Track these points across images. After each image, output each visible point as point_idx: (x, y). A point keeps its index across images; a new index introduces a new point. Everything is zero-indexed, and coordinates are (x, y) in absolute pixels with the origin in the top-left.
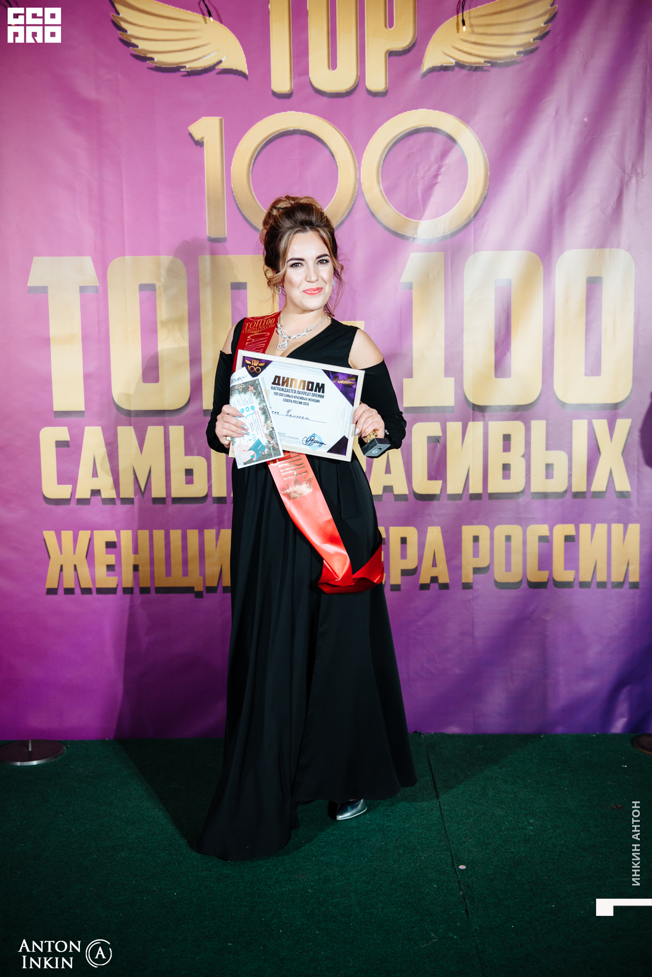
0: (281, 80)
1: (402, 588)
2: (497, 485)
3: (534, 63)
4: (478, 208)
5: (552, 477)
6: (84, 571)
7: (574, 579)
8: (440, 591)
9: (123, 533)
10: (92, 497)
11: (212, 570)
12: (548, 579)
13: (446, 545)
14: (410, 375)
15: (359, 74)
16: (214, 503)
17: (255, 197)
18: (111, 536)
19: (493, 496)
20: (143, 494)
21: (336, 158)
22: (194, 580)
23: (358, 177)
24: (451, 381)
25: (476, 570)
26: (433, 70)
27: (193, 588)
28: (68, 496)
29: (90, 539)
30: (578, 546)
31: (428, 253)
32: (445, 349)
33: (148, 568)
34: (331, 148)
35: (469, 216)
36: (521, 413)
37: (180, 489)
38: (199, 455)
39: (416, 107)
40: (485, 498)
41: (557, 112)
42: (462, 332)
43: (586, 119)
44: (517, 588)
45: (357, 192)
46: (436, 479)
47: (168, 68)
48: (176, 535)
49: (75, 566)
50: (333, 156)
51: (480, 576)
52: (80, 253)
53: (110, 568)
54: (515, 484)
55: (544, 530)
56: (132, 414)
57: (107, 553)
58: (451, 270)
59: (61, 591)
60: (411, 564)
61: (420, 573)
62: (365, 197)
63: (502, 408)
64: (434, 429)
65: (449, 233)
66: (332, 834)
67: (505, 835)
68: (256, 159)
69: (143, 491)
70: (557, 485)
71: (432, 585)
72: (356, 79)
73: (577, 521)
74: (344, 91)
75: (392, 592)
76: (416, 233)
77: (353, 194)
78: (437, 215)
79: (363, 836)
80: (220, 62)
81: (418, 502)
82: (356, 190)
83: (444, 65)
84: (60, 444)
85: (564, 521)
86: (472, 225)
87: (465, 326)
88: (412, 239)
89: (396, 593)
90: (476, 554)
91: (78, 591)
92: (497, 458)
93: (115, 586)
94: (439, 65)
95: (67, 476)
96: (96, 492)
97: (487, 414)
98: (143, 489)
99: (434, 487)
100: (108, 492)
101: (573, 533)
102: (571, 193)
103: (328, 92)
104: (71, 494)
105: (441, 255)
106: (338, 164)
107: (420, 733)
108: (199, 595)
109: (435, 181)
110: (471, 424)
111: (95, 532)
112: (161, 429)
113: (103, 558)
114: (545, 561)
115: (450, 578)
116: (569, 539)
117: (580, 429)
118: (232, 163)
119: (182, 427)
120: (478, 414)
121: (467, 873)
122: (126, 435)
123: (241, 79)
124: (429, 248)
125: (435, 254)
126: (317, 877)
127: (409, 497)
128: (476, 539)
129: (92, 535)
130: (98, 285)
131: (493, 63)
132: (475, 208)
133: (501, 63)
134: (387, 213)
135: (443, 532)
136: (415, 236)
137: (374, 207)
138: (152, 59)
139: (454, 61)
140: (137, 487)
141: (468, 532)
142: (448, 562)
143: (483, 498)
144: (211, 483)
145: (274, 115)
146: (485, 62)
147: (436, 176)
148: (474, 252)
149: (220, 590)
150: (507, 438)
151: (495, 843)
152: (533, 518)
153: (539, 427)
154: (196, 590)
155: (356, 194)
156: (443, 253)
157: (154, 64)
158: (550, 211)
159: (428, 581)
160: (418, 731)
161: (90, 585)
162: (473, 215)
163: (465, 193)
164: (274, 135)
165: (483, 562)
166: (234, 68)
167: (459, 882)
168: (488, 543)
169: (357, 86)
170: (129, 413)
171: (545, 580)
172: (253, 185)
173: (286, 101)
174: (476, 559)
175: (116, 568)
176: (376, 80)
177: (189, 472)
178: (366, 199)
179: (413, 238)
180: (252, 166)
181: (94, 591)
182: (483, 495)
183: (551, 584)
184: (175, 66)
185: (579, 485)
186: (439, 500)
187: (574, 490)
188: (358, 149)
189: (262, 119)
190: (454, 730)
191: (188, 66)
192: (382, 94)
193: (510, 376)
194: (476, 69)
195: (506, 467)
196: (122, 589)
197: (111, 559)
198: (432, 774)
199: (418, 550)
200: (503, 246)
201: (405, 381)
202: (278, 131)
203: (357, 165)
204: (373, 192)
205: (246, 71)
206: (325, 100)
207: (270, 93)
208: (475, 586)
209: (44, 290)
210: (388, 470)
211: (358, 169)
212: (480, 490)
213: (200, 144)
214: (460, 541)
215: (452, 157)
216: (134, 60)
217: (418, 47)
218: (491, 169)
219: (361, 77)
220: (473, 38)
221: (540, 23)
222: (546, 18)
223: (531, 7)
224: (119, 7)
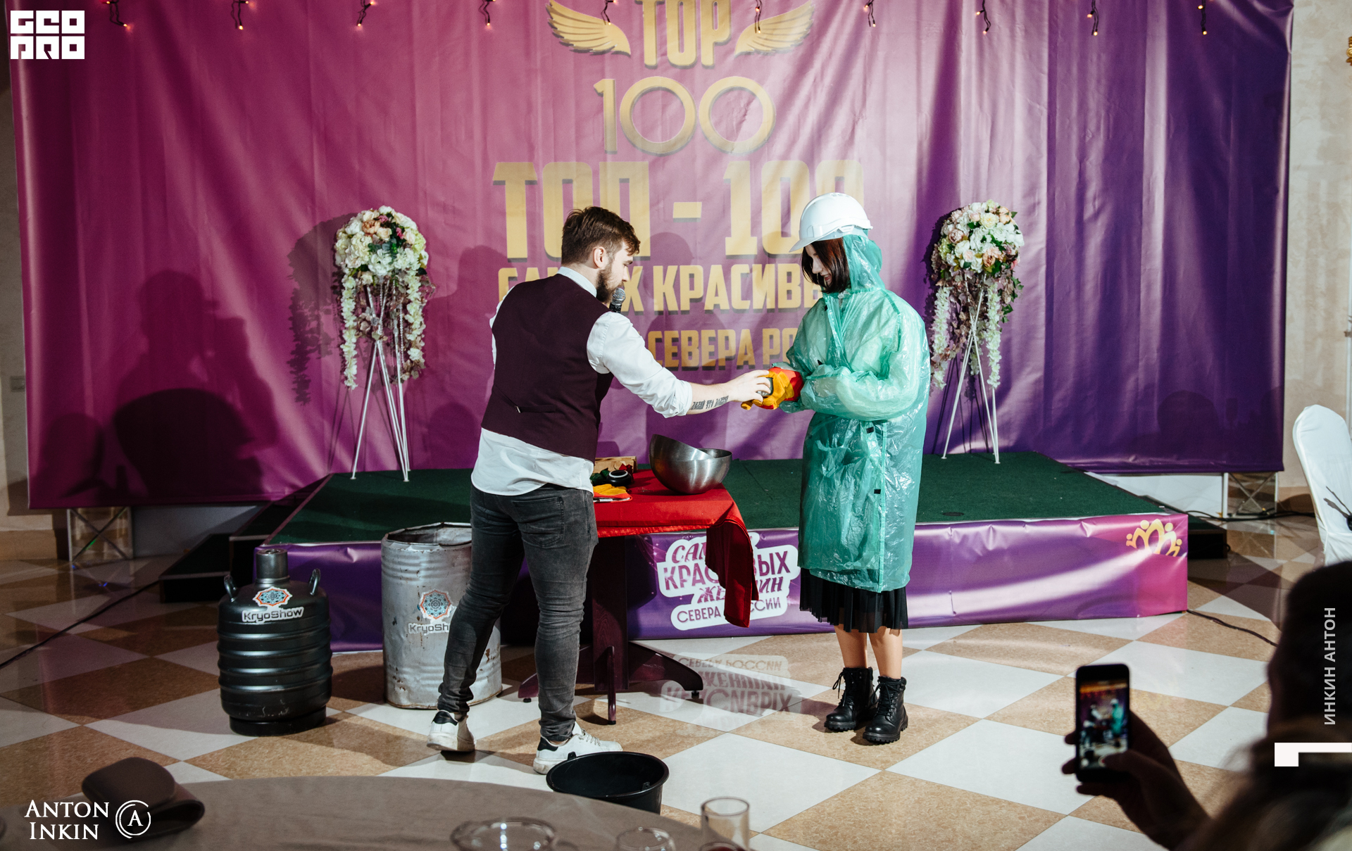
1: (725, 368)
2: (784, 304)
3: (800, 51)
4: (769, 136)
13: (753, 341)
14: (729, 235)
15: (697, 56)
19: (782, 310)
21: (683, 104)
23: (697, 115)
24: (755, 239)
25: (772, 357)
26: (741, 54)
31: (741, 161)
32: (751, 219)
34: (680, 98)
35: (764, 140)
39: (732, 76)
40: (776, 311)
41: (815, 78)
42: (761, 210)
43: (832, 84)
45: (697, 125)
46: (746, 300)
47: (582, 50)
54: (794, 303)
58: (754, 171)
61: (737, 358)
62: (701, 127)
64: (745, 268)
65: (752, 150)
68: (634, 104)
71: (743, 365)
72: (696, 58)
74: (688, 65)
75: (720, 371)
76: (733, 150)
78: (745, 139)
80: (614, 47)
81: (736, 314)
82: (696, 123)
83: (748, 51)
84: (511, 279)
86: (766, 144)
87: (762, 205)
88: (731, 153)
89: (723, 372)
90: (771, 347)
94: (745, 51)
97: (777, 259)
99: (745, 305)
102: (824, 127)
105: (748, 162)
106: (685, 108)
109: (743, 120)
115: (756, 362)
118: (620, 107)
120: (771, 259)
123: (627, 56)
124: (741, 158)
125: (745, 161)
127: (730, 311)
128: (771, 337)
131: (777, 51)
132: (767, 136)
133: (781, 51)
134: (716, 137)
135: (751, 332)
137: (707, 133)
138: (573, 45)
139: (753, 50)
141: (767, 333)
145: (646, 78)
146: (769, 50)
147: (745, 115)
148: (768, 161)
150: (789, 274)
155: (695, 125)
156: (750, 161)
157: (574, 48)
158: (812, 138)
159: (741, 364)
162: (766, 140)
163: (761, 126)
164: (646, 90)
165: (776, 351)
166: (622, 50)
168: (778, 339)
169: (696, 62)
172: (633, 120)
173: (654, 70)
174: (771, 350)
178: (702, 129)
180: (632, 109)
184: (587, 49)
186: (748, 313)
188: (697, 99)
189: (638, 81)
191: (594, 49)
192: (711, 67)
193: (790, 236)
194: (765, 54)
195: (789, 292)
199: (736, 344)
200: (785, 157)
201: (727, 238)
202: (648, 88)
203: (696, 108)
204: (706, 124)
205: (630, 53)
206: (677, 70)
207: (644, 66)
209: (503, 183)
210: (717, 294)
211: (696, 112)
212: (773, 307)
213: (601, 95)
214: (762, 338)
215: (754, 105)
216: (562, 46)
217: (731, 42)
218: (777, 112)
219: (699, 57)
220: (766, 36)
221: (804, 29)
222: (807, 26)
223: (798, 20)
224: (553, 15)
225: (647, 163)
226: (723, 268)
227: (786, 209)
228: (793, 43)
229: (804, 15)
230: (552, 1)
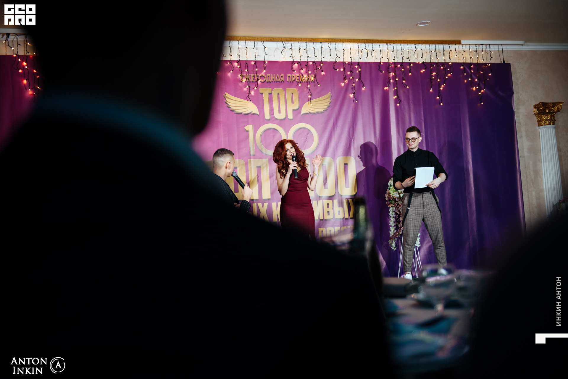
0: (267, 116)
2: (326, 217)
3: (327, 113)
4: (317, 147)
5: (340, 214)
17: (262, 144)
19: (326, 220)
34: (280, 132)
35: (315, 149)
36: (331, 198)
39: (300, 123)
41: (333, 124)
47: (239, 113)
50: (281, 134)
54: (331, 217)
55: (339, 228)
63: (326, 197)
65: (310, 153)
68: (262, 135)
70: (341, 216)
72: (285, 116)
74: (283, 119)
80: (252, 112)
85: (344, 226)
92: (326, 210)
94: (305, 113)
97: (322, 199)
103: (279, 119)
106: (282, 136)
110: (319, 201)
118: (256, 136)
123: (257, 116)
128: (322, 231)
131: (318, 113)
133: (320, 113)
139: (308, 112)
141: (320, 229)
145: (266, 124)
146: (316, 112)
147: (307, 139)
150: (328, 204)
152: (336, 225)
153: (336, 202)
156: (309, 158)
157: (235, 112)
163: (313, 143)
166: (256, 113)
169: (286, 118)
172: (261, 142)
173: (269, 121)
176: (290, 116)
180: (261, 137)
184: (241, 113)
187: (345, 217)
188: (287, 133)
189: (262, 126)
191: (244, 113)
192: (292, 120)
193: (328, 188)
194: (314, 114)
195: (328, 212)
200: (324, 155)
202: (267, 128)
203: (287, 136)
205: (259, 114)
206: (278, 121)
207: (265, 119)
212: (322, 219)
213: (248, 131)
215: (310, 135)
216: (231, 111)
217: (300, 109)
218: (319, 138)
219: (287, 116)
220: (313, 107)
221: (328, 104)
222: (329, 102)
223: (325, 100)
224: (226, 99)
225: (267, 159)
227: (325, 177)
228: (324, 110)
229: (328, 98)
230: (226, 93)
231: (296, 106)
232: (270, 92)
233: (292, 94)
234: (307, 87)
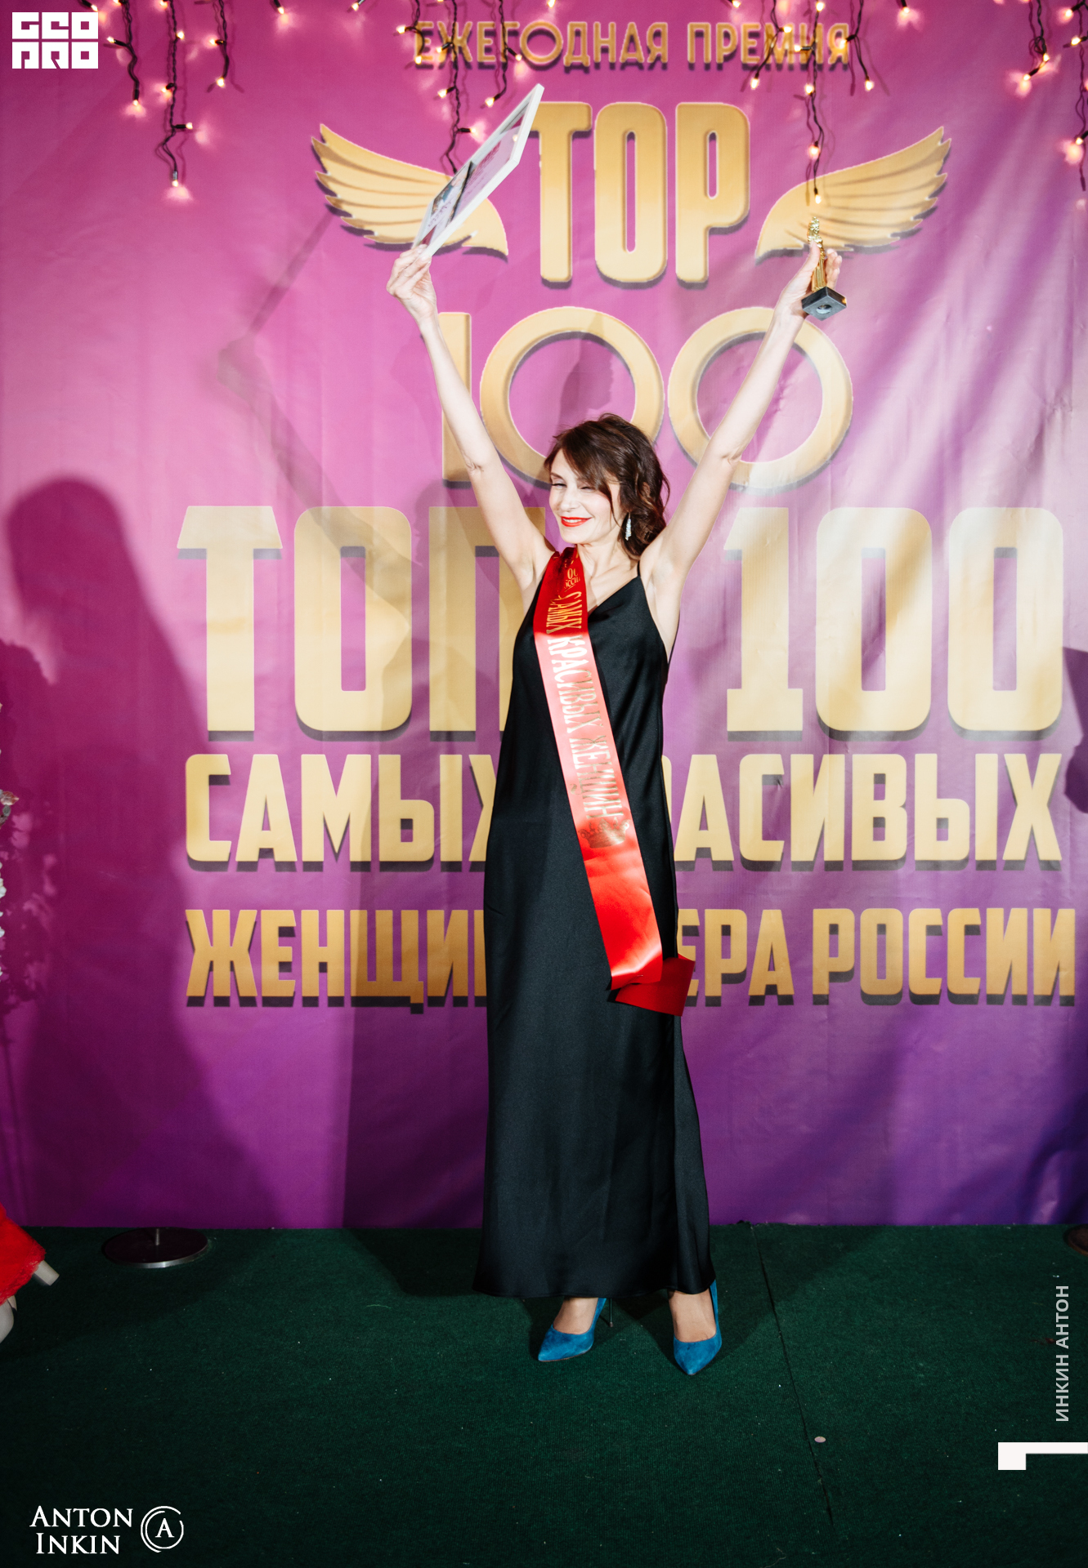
0: (555, 264)
1: (723, 1002)
2: (865, 850)
3: (915, 249)
4: (837, 447)
5: (946, 838)
6: (245, 971)
7: (980, 990)
8: (780, 1007)
9: (305, 913)
10: (261, 860)
11: (437, 971)
12: (941, 991)
13: (790, 938)
14: (738, 684)
15: (667, 258)
16: (443, 870)
17: (514, 425)
18: (286, 918)
19: (860, 866)
20: (337, 855)
21: (632, 372)
22: (410, 986)
23: (664, 399)
24: (798, 693)
25: (835, 977)
26: (773, 255)
27: (408, 998)
28: (225, 859)
29: (256, 923)
30: (984, 941)
31: (765, 508)
32: (790, 647)
33: (341, 967)
34: (625, 358)
35: (825, 458)
36: (900, 742)
37: (392, 849)
38: (421, 798)
39: (748, 305)
40: (847, 868)
41: (948, 317)
42: (814, 624)
43: (989, 328)
44: (894, 1004)
45: (663, 421)
46: (774, 838)
47: (395, 245)
48: (384, 917)
49: (232, 963)
50: (628, 370)
51: (839, 985)
52: (256, 502)
53: (284, 967)
54: (892, 847)
55: (933, 916)
56: (324, 737)
57: (281, 944)
58: (799, 534)
59: (209, 1002)
60: (736, 965)
61: (750, 979)
62: (674, 428)
63: (873, 735)
64: (771, 764)
65: (796, 481)
66: (619, 1385)
67: (882, 1387)
68: (516, 372)
69: (337, 853)
70: (954, 849)
71: (767, 996)
72: (663, 265)
73: (982, 902)
74: (646, 281)
75: (708, 1008)
76: (748, 481)
77: (657, 424)
78: (778, 454)
79: (667, 1389)
80: (469, 238)
81: (748, 871)
82: (662, 418)
83: (789, 248)
84: (215, 780)
85: (965, 903)
86: (829, 467)
87: (818, 615)
88: (741, 489)
89: (714, 1010)
90: (834, 951)
91: (234, 1001)
92: (865, 808)
93: (291, 994)
94: (782, 248)
95: (225, 828)
96: (266, 853)
97: (850, 744)
98: (337, 850)
99: (771, 851)
100: (285, 852)
101: (977, 921)
102: (970, 428)
103: (622, 281)
104: (230, 854)
105: (784, 511)
106: (635, 381)
107: (748, 1223)
108: (417, 1009)
109: (775, 408)
110: (826, 758)
111: (263, 912)
112: (366, 759)
113: (274, 951)
114: (937, 963)
115: (795, 988)
116: (972, 931)
117: (986, 768)
118: (482, 378)
119: (398, 757)
120: (836, 742)
121: (828, 1449)
122: (314, 766)
123: (498, 260)
124: (766, 501)
125: (775, 510)
126: (598, 1455)
127: (734, 865)
128: (834, 929)
129: (258, 917)
130: (281, 547)
131: (858, 247)
132: (833, 447)
133: (868, 248)
135: (784, 918)
136: (746, 484)
137: (687, 443)
138: (370, 233)
139: (802, 243)
140: (329, 844)
141: (822, 918)
142: (792, 963)
143: (845, 868)
144: (439, 841)
145: (544, 311)
146: (846, 246)
148: (832, 508)
149: (449, 1001)
150: (880, 779)
151: (867, 1401)
152: (918, 898)
153: (927, 763)
154: (413, 1001)
155: (660, 424)
156: (787, 509)
157: (374, 240)
158: (940, 453)
159: (762, 992)
160: (746, 1221)
161: (253, 993)
162: (830, 456)
163: (817, 424)
164: (543, 339)
165: (844, 964)
166: (489, 246)
167: (816, 1464)
168: (851, 935)
169: (664, 274)
170: (318, 735)
171: (937, 992)
172: (511, 408)
173: (562, 292)
174: (833, 959)
175: (294, 967)
176: (692, 265)
177: (407, 824)
178: (676, 431)
179: (744, 487)
180: (510, 381)
181: (259, 1002)
182: (844, 864)
183: (944, 999)
184: (404, 243)
185: (986, 851)
186: (779, 871)
187: (980, 856)
188: (664, 361)
189: (526, 316)
190: (798, 1218)
192: (702, 286)
193: (884, 689)
195: (879, 823)
196: (301, 998)
197: (286, 953)
198: (768, 1288)
199: (748, 945)
200: (874, 500)
201: (731, 693)
202: (549, 334)
203: (663, 382)
204: (686, 421)
205: (506, 252)
206: (618, 291)
207: (540, 281)
208: (831, 1000)
209: (201, 554)
210: (704, 825)
211: (664, 388)
212: (840, 856)
214: (810, 932)
215: (799, 375)
216: (346, 234)
217: (748, 225)
218: (856, 393)
219: (670, 262)
220: (830, 214)
221: (924, 196)
222: (932, 189)
223: (909, 175)
224: (326, 162)
226: (719, 762)
227: (874, 624)
228: (897, 230)
229: (924, 163)
230: (324, 130)
231: (730, 208)
232: (582, 126)
233: (713, 137)
234: (800, 97)
